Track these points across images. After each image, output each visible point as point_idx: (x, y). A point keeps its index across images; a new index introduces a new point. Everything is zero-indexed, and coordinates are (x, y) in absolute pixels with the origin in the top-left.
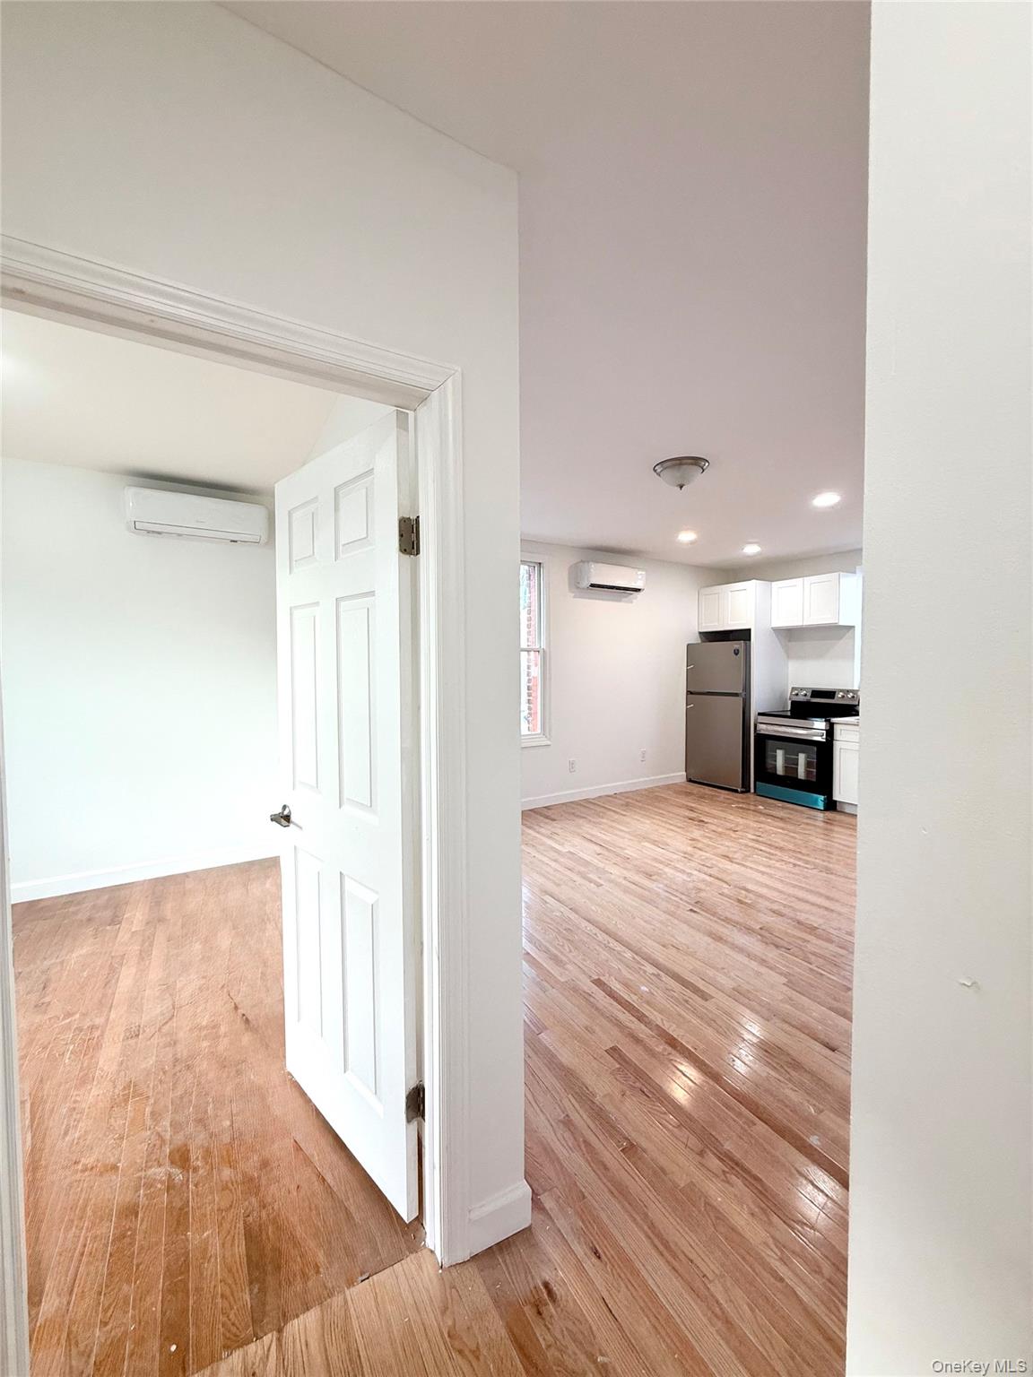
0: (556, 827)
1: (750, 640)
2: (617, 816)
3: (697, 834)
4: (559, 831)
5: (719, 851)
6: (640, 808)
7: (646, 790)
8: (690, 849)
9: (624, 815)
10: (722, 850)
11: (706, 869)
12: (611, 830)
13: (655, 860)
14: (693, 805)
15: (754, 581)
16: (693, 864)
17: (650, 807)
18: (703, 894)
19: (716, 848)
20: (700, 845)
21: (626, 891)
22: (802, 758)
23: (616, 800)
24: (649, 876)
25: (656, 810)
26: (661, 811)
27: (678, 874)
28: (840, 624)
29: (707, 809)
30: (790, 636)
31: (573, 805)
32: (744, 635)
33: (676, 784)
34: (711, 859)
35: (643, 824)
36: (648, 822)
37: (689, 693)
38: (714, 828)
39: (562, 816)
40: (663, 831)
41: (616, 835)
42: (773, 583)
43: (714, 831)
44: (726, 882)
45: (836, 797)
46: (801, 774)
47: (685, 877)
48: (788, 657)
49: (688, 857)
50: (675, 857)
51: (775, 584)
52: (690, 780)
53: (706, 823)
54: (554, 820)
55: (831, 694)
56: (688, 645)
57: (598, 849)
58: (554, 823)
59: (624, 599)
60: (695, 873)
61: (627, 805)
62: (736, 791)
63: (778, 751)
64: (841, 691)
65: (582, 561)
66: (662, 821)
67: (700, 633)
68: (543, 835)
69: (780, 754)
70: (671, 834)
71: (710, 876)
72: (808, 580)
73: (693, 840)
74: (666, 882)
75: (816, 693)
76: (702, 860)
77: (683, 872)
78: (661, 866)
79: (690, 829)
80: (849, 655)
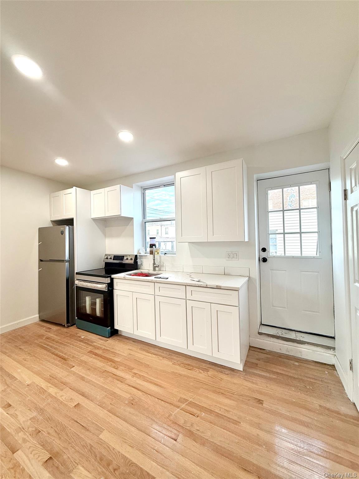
1: (73, 225)
15: (75, 188)
22: (98, 301)
28: (123, 215)
30: (103, 222)
32: (70, 222)
37: (41, 261)
42: (91, 191)
45: (116, 327)
46: (98, 313)
48: (105, 236)
51: (93, 192)
55: (121, 258)
56: (39, 229)
62: (64, 326)
63: (87, 297)
64: (126, 256)
67: (51, 221)
69: (88, 300)
72: (107, 189)
75: (116, 258)
80: (131, 235)
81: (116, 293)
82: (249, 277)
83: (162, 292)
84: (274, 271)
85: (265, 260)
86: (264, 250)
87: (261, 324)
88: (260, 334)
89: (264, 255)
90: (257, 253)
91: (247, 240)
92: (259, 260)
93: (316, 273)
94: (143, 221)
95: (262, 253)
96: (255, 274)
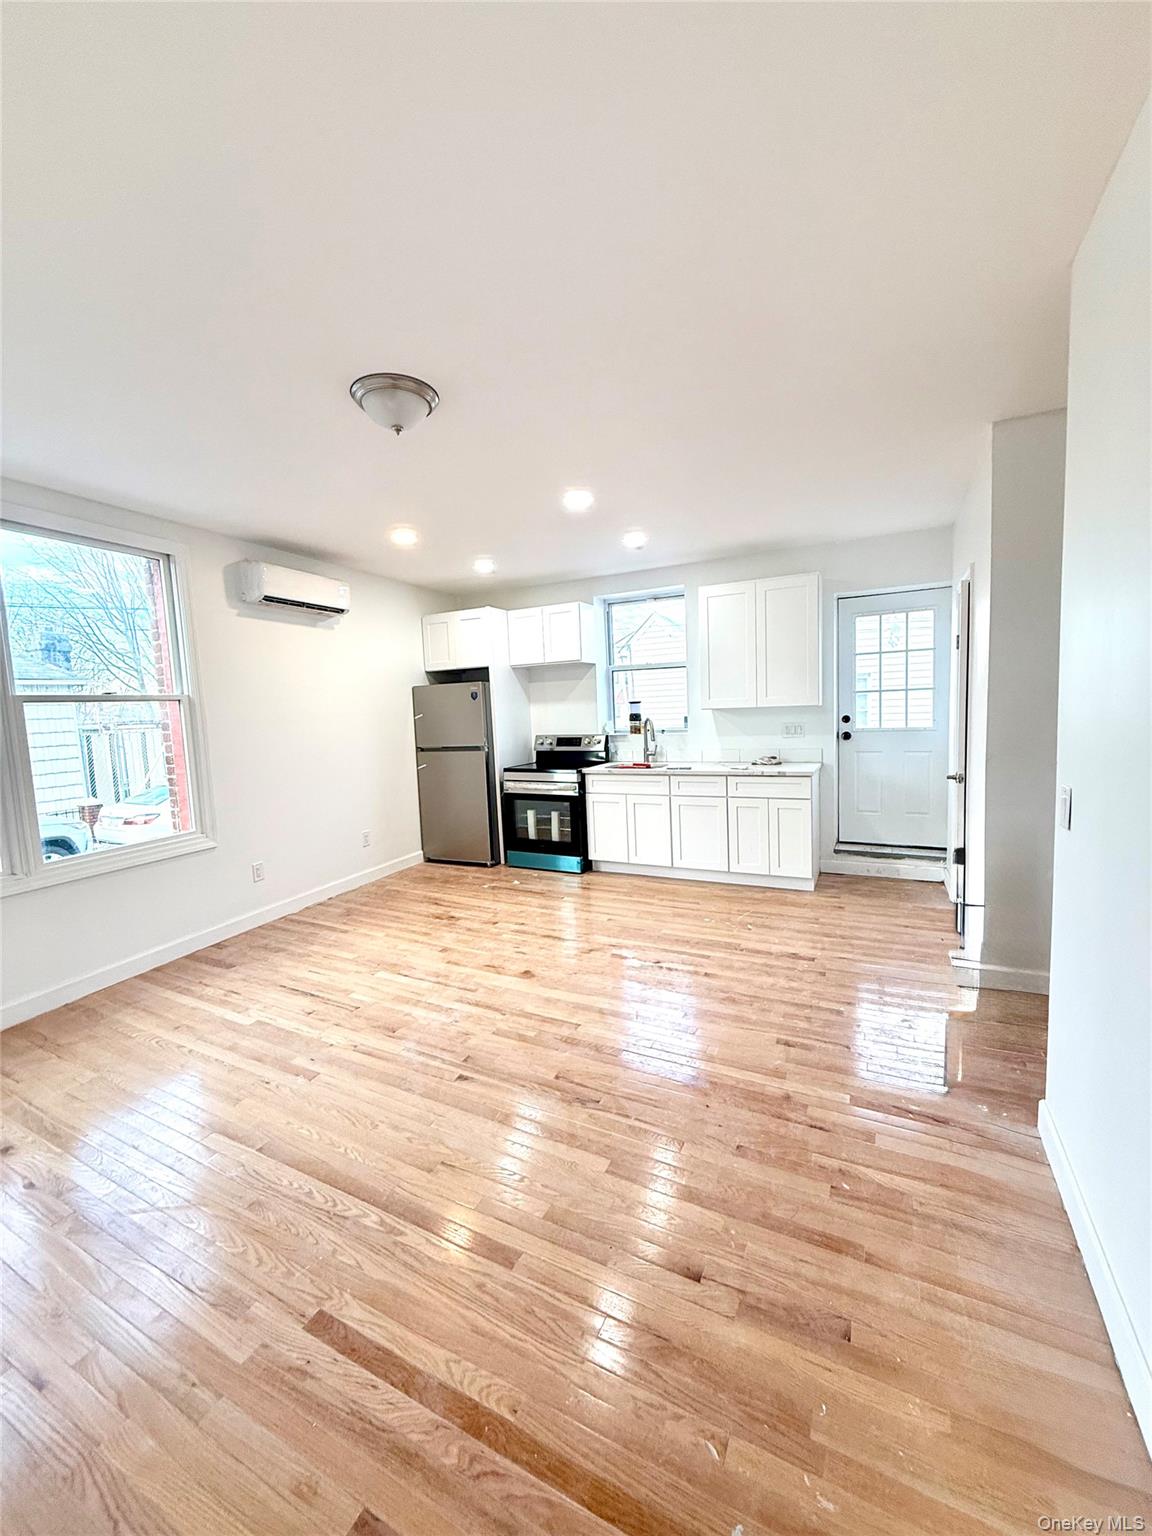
0: (232, 979)
1: (488, 681)
2: (334, 936)
3: (448, 938)
4: (238, 986)
5: (482, 961)
6: (369, 914)
7: (373, 884)
8: (442, 967)
9: (346, 932)
10: (485, 957)
11: (469, 995)
12: (326, 962)
13: (398, 999)
14: (437, 895)
15: (488, 608)
16: (450, 992)
17: (380, 910)
18: (472, 1042)
19: (476, 956)
20: (455, 957)
21: (359, 1072)
22: (555, 816)
23: (330, 909)
24: (391, 1031)
25: (389, 912)
26: (397, 914)
27: (434, 1015)
28: (584, 661)
29: (455, 898)
30: (529, 674)
31: (263, 931)
32: (480, 674)
33: (411, 869)
34: (474, 976)
35: (374, 940)
36: (380, 935)
37: (419, 749)
38: (468, 924)
39: (245, 955)
40: (403, 945)
41: (336, 970)
42: (510, 612)
43: (469, 930)
44: (497, 1010)
45: (592, 856)
46: (555, 837)
47: (443, 1018)
48: (529, 701)
49: (441, 980)
50: (425, 985)
51: (512, 613)
52: (429, 860)
53: (458, 919)
54: (230, 966)
55: (576, 741)
56: (413, 688)
57: (306, 1003)
58: (231, 974)
59: (321, 623)
60: (456, 1006)
61: (348, 913)
62: (485, 865)
63: (529, 812)
64: (587, 736)
65: (247, 560)
66: (401, 930)
67: (427, 673)
68: (209, 1000)
69: (531, 815)
70: (416, 947)
71: (477, 1005)
72: (546, 610)
73: (444, 950)
74: (417, 1036)
75: (562, 741)
76: (462, 981)
77: (438, 1009)
78: (406, 1008)
79: (438, 934)
80: (592, 696)
81: (590, 799)
82: (823, 764)
83: (684, 790)
84: (861, 754)
85: (847, 736)
86: (846, 719)
87: (839, 842)
88: (837, 852)
89: (845, 727)
90: (834, 725)
91: (821, 704)
92: (838, 737)
93: (927, 754)
94: (608, 670)
95: (842, 724)
96: (831, 759)
